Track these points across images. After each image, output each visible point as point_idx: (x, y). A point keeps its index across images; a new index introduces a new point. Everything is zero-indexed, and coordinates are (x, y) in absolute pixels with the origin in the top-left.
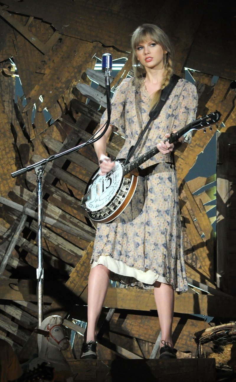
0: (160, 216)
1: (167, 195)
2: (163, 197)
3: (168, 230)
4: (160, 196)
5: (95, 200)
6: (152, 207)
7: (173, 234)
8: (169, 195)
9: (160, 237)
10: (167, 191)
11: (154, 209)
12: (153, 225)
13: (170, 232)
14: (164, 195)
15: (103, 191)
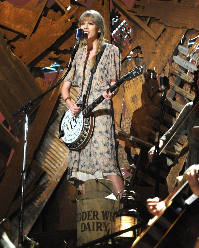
0: (102, 135)
1: (105, 121)
2: (102, 123)
3: (109, 142)
4: (100, 123)
5: (68, 136)
6: (96, 131)
7: (113, 145)
8: (106, 121)
9: (103, 148)
10: (104, 119)
11: (97, 132)
12: (98, 142)
13: (111, 144)
14: (103, 122)
15: (72, 129)
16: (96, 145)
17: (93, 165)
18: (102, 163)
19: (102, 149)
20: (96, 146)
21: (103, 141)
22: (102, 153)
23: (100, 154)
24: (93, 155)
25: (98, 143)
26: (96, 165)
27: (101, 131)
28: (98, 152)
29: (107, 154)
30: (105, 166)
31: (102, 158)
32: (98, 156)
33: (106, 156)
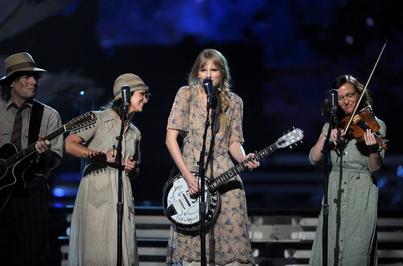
2: (235, 196)
3: (244, 221)
8: (239, 193)
9: (239, 230)
11: (229, 209)
15: (190, 205)
16: (229, 227)
17: (223, 253)
18: (238, 250)
19: (238, 232)
20: (229, 229)
21: (238, 220)
22: (238, 237)
23: (235, 238)
24: (222, 240)
25: (231, 224)
26: (228, 254)
27: (235, 207)
28: (232, 236)
29: (243, 238)
30: (242, 254)
31: (237, 244)
32: (232, 242)
33: (243, 241)
